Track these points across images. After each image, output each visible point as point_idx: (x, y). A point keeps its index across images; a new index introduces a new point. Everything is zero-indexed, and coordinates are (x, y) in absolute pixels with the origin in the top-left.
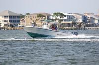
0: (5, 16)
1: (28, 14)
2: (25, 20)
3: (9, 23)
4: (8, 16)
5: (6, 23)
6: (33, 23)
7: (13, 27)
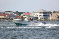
0: (41, 13)
2: (53, 15)
3: (43, 17)
4: (42, 13)
5: (41, 17)
6: (57, 16)
7: (45, 19)
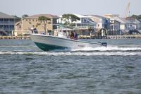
1: (26, 16)
